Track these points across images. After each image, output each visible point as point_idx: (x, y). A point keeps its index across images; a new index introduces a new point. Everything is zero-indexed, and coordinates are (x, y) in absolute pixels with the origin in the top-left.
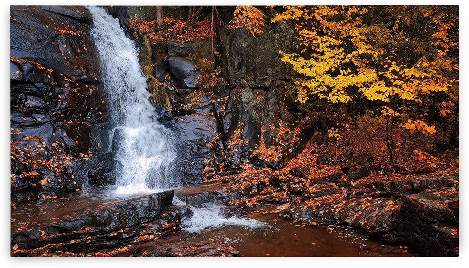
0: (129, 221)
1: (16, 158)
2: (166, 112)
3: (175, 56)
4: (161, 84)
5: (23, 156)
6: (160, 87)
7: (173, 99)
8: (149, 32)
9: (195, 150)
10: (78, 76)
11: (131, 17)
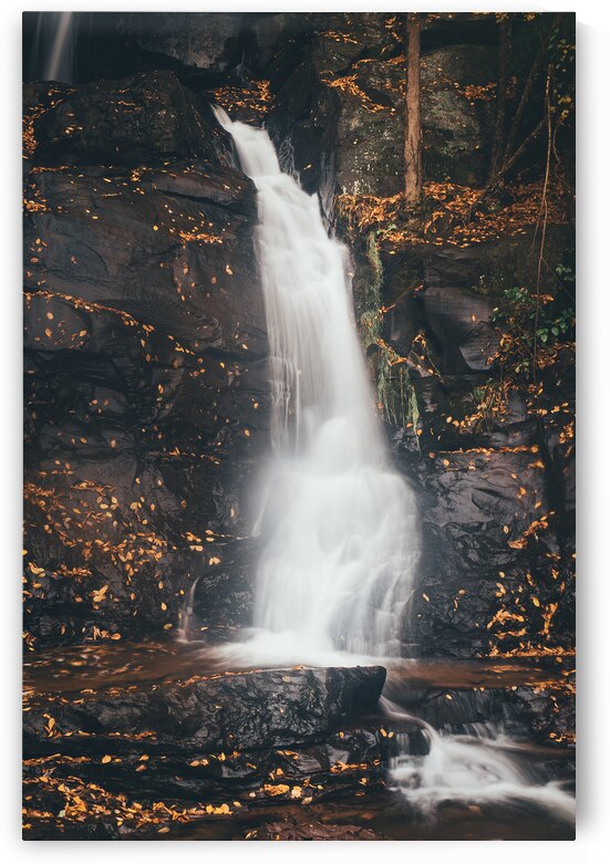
0: (244, 733)
1: (54, 531)
2: (405, 437)
3: (442, 284)
4: (400, 360)
5: (67, 526)
6: (395, 368)
7: (428, 401)
8: (384, 225)
9: (473, 556)
10: (205, 340)
11: (345, 189)
